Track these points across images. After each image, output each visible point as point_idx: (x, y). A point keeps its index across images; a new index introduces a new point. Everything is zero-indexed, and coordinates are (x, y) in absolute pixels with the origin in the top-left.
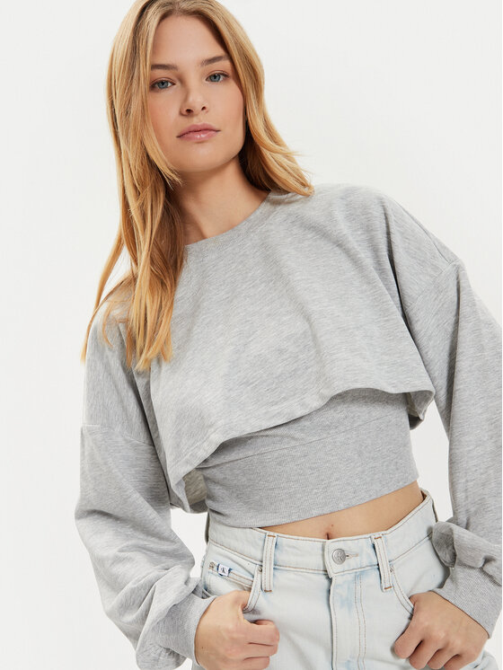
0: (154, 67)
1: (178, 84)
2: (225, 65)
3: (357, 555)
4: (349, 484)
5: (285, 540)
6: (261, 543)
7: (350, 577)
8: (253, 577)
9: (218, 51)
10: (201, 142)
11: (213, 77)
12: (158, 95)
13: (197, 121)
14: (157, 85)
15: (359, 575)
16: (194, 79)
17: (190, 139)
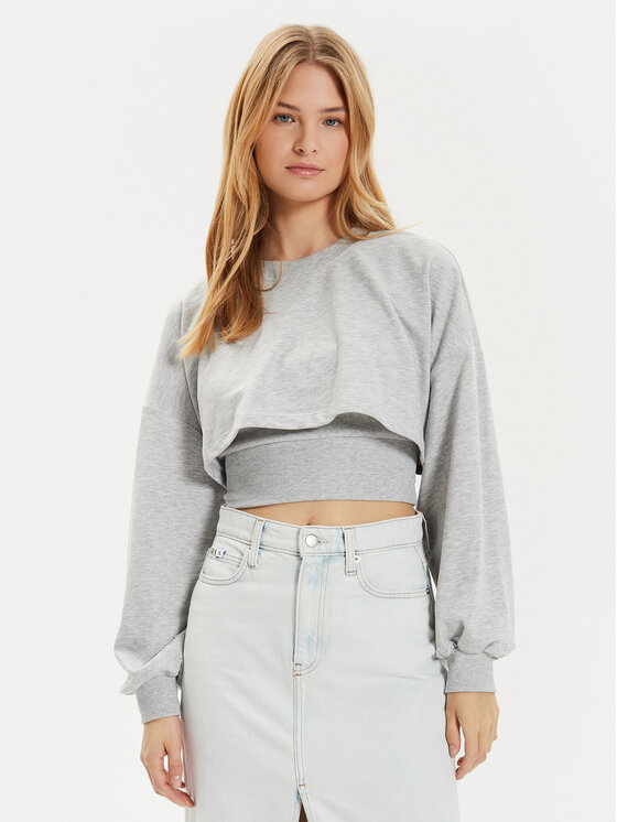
0: (280, 104)
1: (297, 122)
2: (341, 115)
3: (328, 542)
4: (334, 480)
5: (272, 525)
6: (251, 526)
7: (319, 560)
8: (243, 554)
9: (338, 103)
10: (305, 178)
11: (329, 122)
12: (279, 127)
13: (305, 161)
14: (280, 118)
15: (328, 559)
16: (312, 123)
17: (296, 173)
